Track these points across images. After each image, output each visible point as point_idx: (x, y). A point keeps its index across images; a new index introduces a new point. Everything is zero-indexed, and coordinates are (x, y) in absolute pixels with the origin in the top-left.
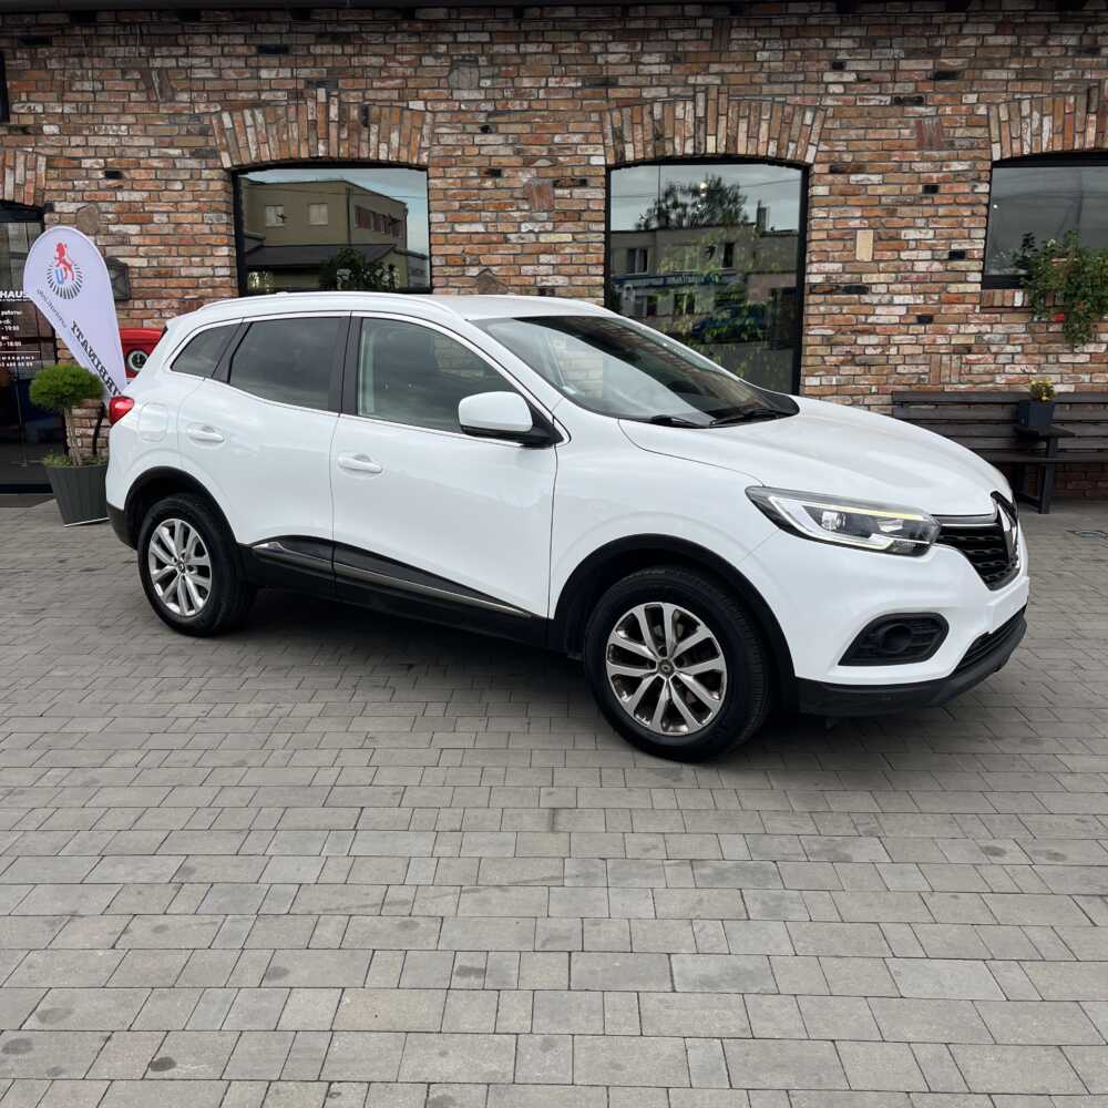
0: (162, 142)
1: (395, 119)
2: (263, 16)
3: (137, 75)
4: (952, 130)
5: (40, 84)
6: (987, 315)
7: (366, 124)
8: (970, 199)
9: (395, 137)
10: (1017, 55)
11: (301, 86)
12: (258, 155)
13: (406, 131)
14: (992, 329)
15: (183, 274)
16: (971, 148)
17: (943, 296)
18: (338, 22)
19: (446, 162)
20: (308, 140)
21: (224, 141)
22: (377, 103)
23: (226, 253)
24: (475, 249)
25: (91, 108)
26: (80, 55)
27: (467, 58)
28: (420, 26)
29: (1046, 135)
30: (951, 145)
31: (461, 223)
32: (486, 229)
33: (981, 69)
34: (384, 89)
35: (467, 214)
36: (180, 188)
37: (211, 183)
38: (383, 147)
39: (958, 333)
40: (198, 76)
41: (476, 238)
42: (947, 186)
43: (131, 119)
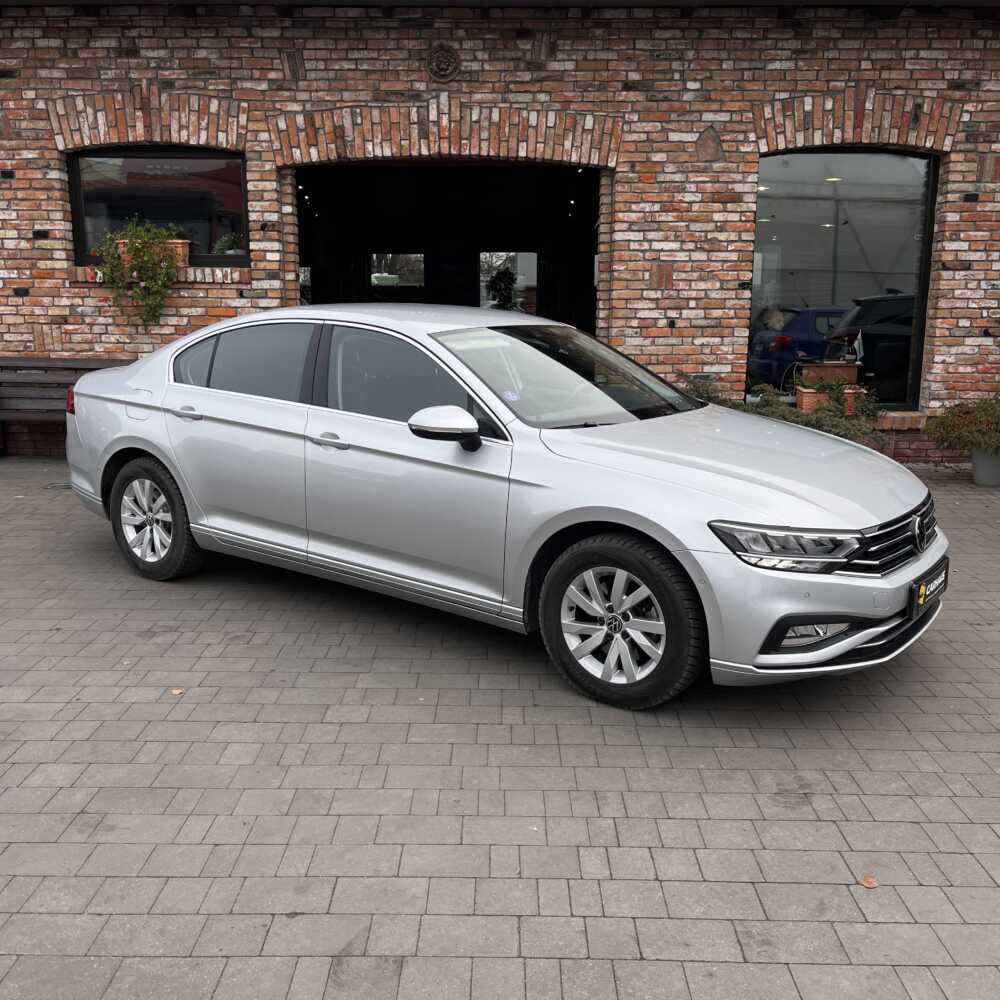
4: (17, 123)
6: (77, 290)
8: (43, 184)
10: (65, 56)
14: (83, 301)
16: (37, 139)
17: (34, 271)
29: (102, 129)
30: (19, 136)
33: (36, 68)
39: (53, 305)
42: (21, 172)
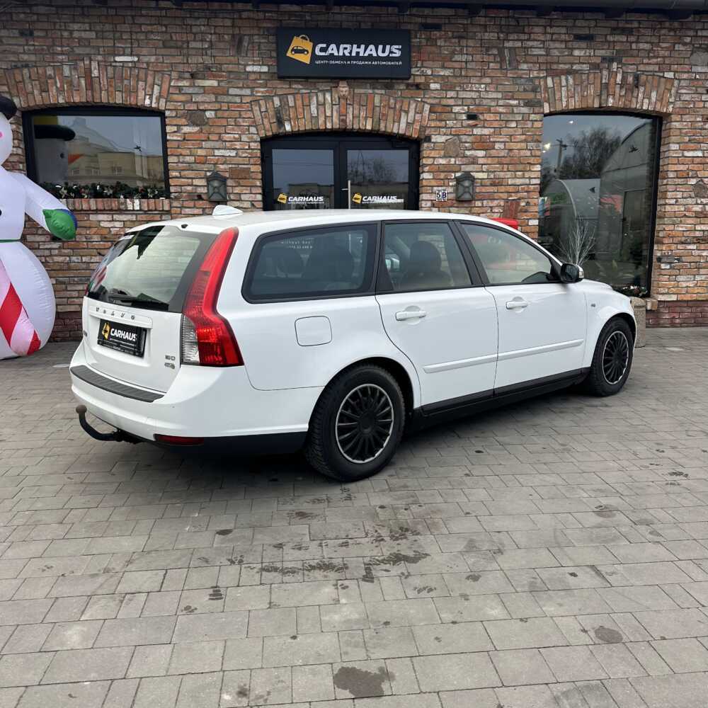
0: (507, 95)
1: (655, 83)
2: (580, 15)
3: (495, 52)
5: (431, 56)
7: (637, 87)
9: (654, 95)
11: (598, 61)
12: (567, 106)
13: (661, 90)
15: (509, 183)
18: (627, 22)
19: (683, 112)
20: (600, 96)
21: (547, 96)
22: (645, 73)
23: (539, 169)
24: (696, 167)
25: (463, 73)
26: (460, 37)
27: (703, 46)
28: (676, 24)
31: (689, 150)
32: (703, 154)
34: (650, 64)
35: (692, 145)
36: (515, 126)
37: (536, 123)
38: (646, 101)
40: (535, 53)
41: (697, 160)
43: (488, 80)
